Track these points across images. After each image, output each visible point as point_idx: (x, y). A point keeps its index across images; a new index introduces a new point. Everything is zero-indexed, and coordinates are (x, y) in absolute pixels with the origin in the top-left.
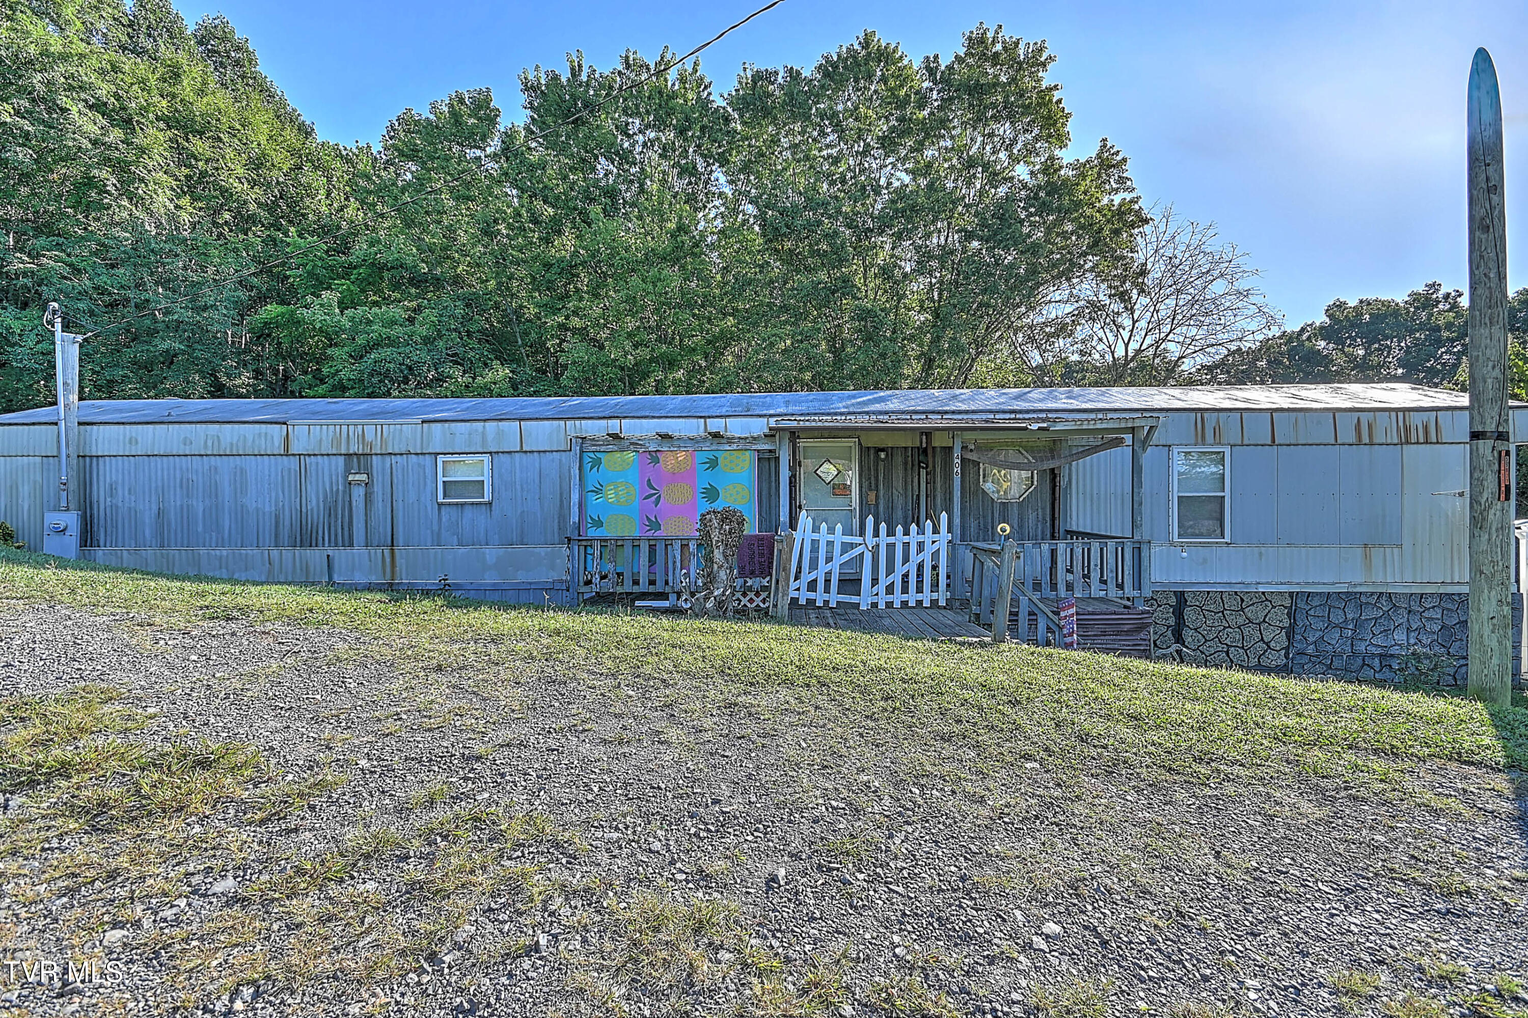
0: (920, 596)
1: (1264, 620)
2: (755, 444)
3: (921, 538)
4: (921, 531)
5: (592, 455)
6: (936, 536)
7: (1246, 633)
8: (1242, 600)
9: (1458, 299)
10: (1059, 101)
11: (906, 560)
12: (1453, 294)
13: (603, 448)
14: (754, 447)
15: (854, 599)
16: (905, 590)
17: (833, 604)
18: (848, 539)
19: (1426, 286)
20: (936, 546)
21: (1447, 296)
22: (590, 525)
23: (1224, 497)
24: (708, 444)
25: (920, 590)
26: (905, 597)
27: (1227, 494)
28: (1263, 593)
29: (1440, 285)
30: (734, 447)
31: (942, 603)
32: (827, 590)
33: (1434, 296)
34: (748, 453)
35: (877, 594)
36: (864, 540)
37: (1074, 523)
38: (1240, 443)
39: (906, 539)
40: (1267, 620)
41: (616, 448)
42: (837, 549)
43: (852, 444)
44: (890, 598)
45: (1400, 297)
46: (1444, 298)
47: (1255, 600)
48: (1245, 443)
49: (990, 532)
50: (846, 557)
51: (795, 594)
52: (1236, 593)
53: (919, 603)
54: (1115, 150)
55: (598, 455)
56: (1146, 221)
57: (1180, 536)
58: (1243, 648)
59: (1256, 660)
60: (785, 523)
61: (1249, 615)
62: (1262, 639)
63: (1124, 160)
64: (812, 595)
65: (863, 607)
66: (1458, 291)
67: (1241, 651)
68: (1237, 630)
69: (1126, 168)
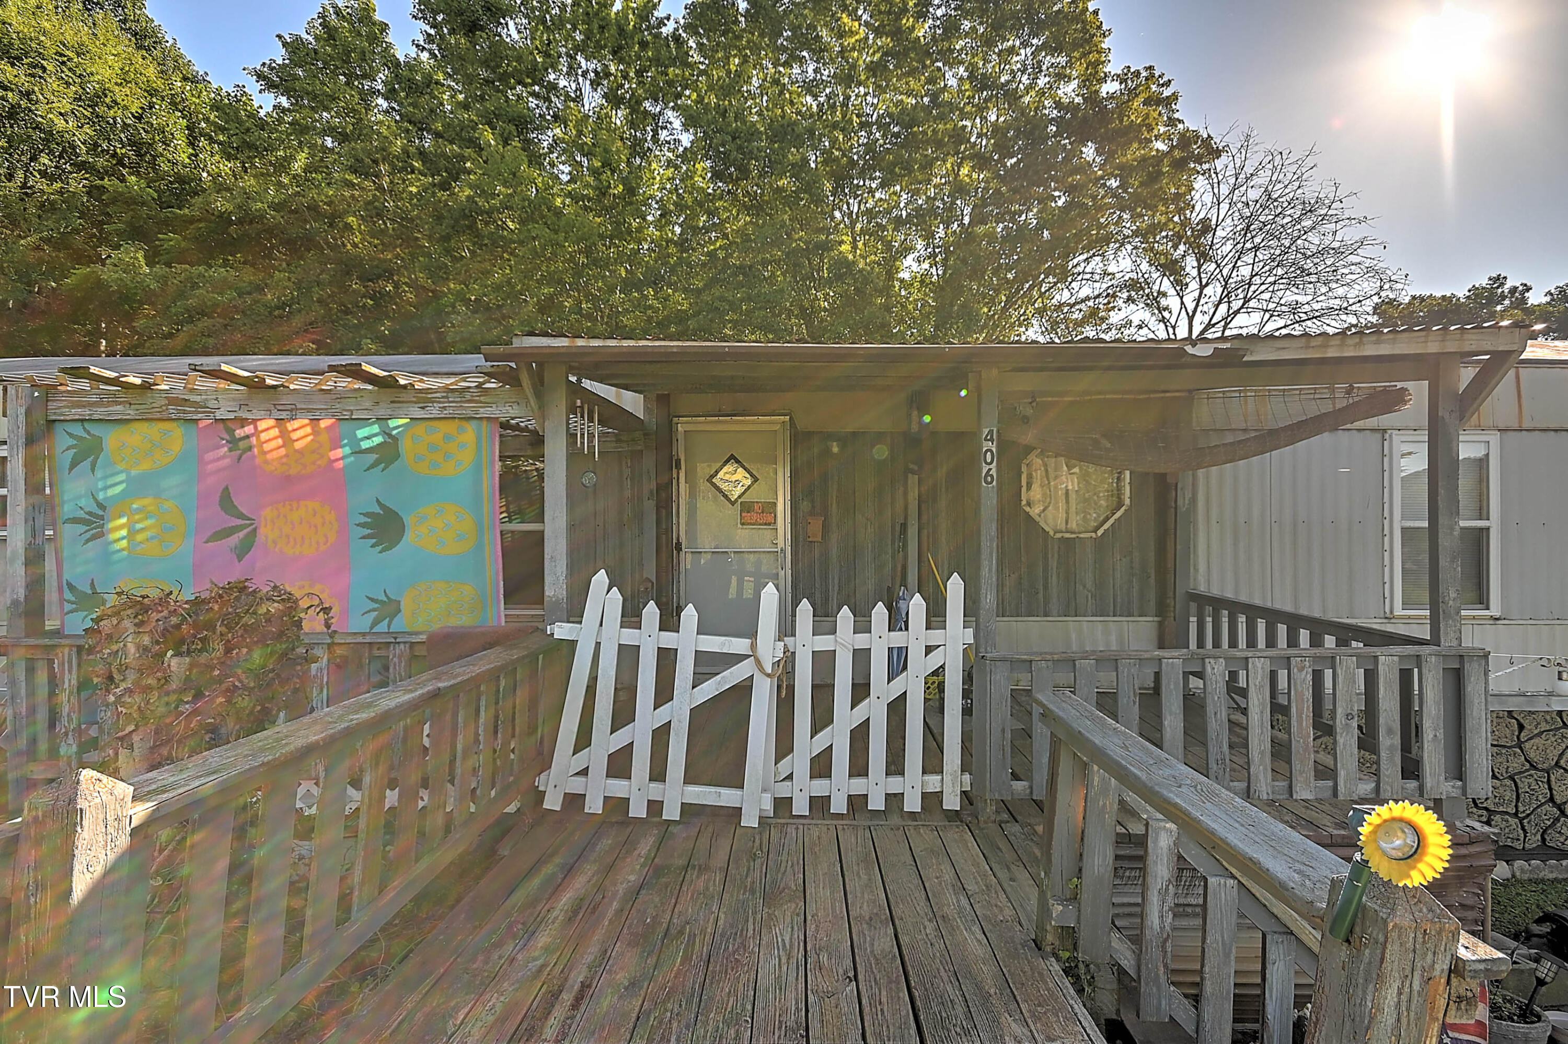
0: (895, 784)
1: (1557, 764)
2: (488, 404)
3: (898, 639)
4: (898, 622)
5: (77, 430)
6: (936, 637)
7: (1523, 787)
8: (1521, 727)
9: (1526, 294)
10: (1096, 12)
11: (861, 691)
12: (1521, 288)
13: (99, 413)
14: (484, 412)
15: (726, 797)
16: (859, 768)
17: (672, 812)
18: (713, 644)
19: (1490, 279)
20: (935, 660)
21: (1514, 290)
22: (68, 607)
23: (1488, 529)
24: (368, 404)
25: (895, 766)
26: (858, 786)
27: (1494, 523)
28: (1560, 713)
29: (1505, 278)
30: (434, 411)
31: (952, 802)
32: (658, 774)
33: (1500, 290)
34: (471, 427)
35: (790, 777)
36: (753, 646)
37: (1201, 579)
38: (1516, 426)
39: (861, 641)
40: (1562, 763)
41: (131, 413)
42: (685, 668)
43: (777, 427)
44: (820, 787)
45: (1462, 293)
46: (1509, 292)
47: (1544, 726)
48: (1526, 425)
49: (1041, 595)
50: (710, 689)
51: (576, 786)
52: (1510, 712)
53: (893, 799)
54: (1165, 79)
55: (96, 430)
56: (1218, 153)
57: (1406, 605)
58: (1516, 815)
59: (1539, 837)
60: (557, 603)
61: (1532, 755)
62: (1552, 799)
63: (1175, 97)
64: (618, 787)
65: (750, 820)
66: (1525, 285)
67: (1513, 821)
68: (1508, 782)
69: (1178, 107)
